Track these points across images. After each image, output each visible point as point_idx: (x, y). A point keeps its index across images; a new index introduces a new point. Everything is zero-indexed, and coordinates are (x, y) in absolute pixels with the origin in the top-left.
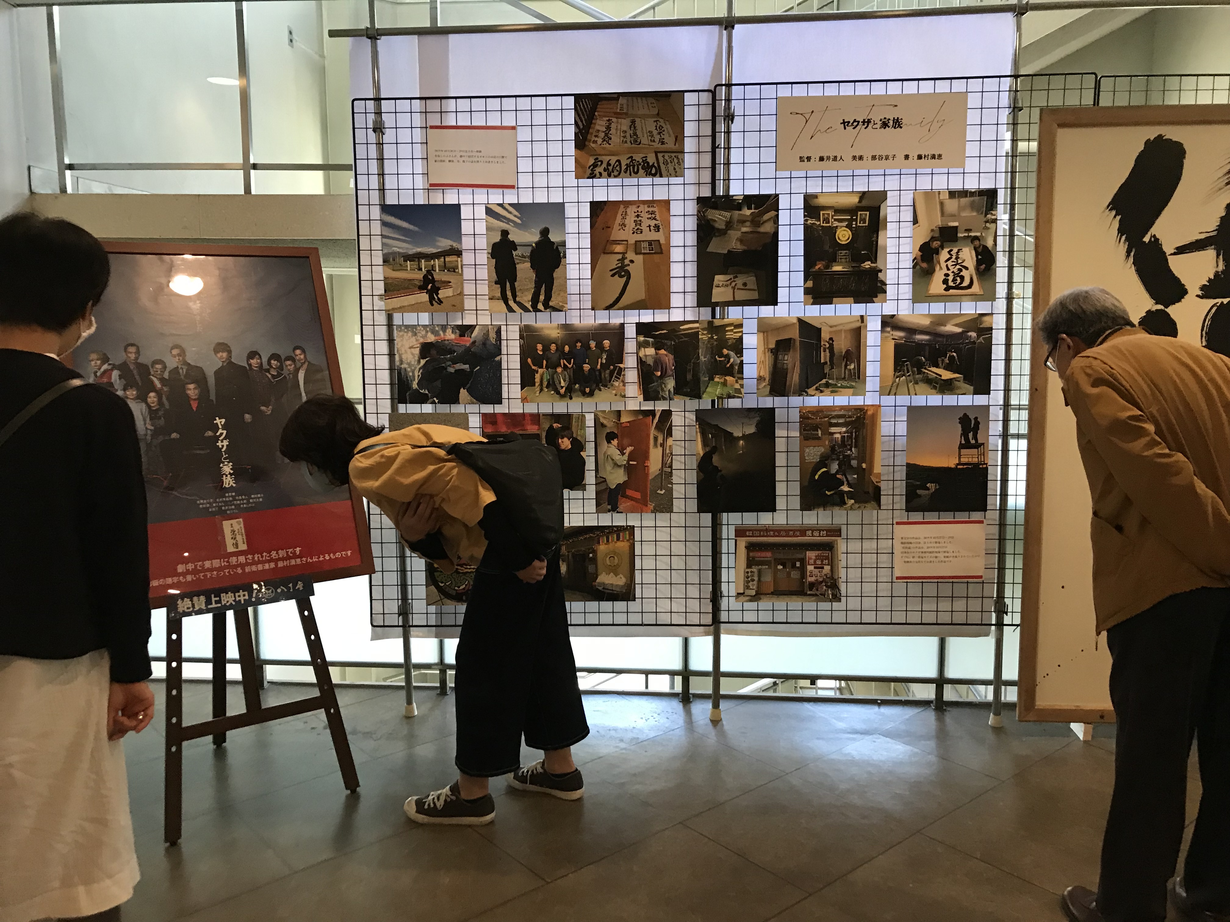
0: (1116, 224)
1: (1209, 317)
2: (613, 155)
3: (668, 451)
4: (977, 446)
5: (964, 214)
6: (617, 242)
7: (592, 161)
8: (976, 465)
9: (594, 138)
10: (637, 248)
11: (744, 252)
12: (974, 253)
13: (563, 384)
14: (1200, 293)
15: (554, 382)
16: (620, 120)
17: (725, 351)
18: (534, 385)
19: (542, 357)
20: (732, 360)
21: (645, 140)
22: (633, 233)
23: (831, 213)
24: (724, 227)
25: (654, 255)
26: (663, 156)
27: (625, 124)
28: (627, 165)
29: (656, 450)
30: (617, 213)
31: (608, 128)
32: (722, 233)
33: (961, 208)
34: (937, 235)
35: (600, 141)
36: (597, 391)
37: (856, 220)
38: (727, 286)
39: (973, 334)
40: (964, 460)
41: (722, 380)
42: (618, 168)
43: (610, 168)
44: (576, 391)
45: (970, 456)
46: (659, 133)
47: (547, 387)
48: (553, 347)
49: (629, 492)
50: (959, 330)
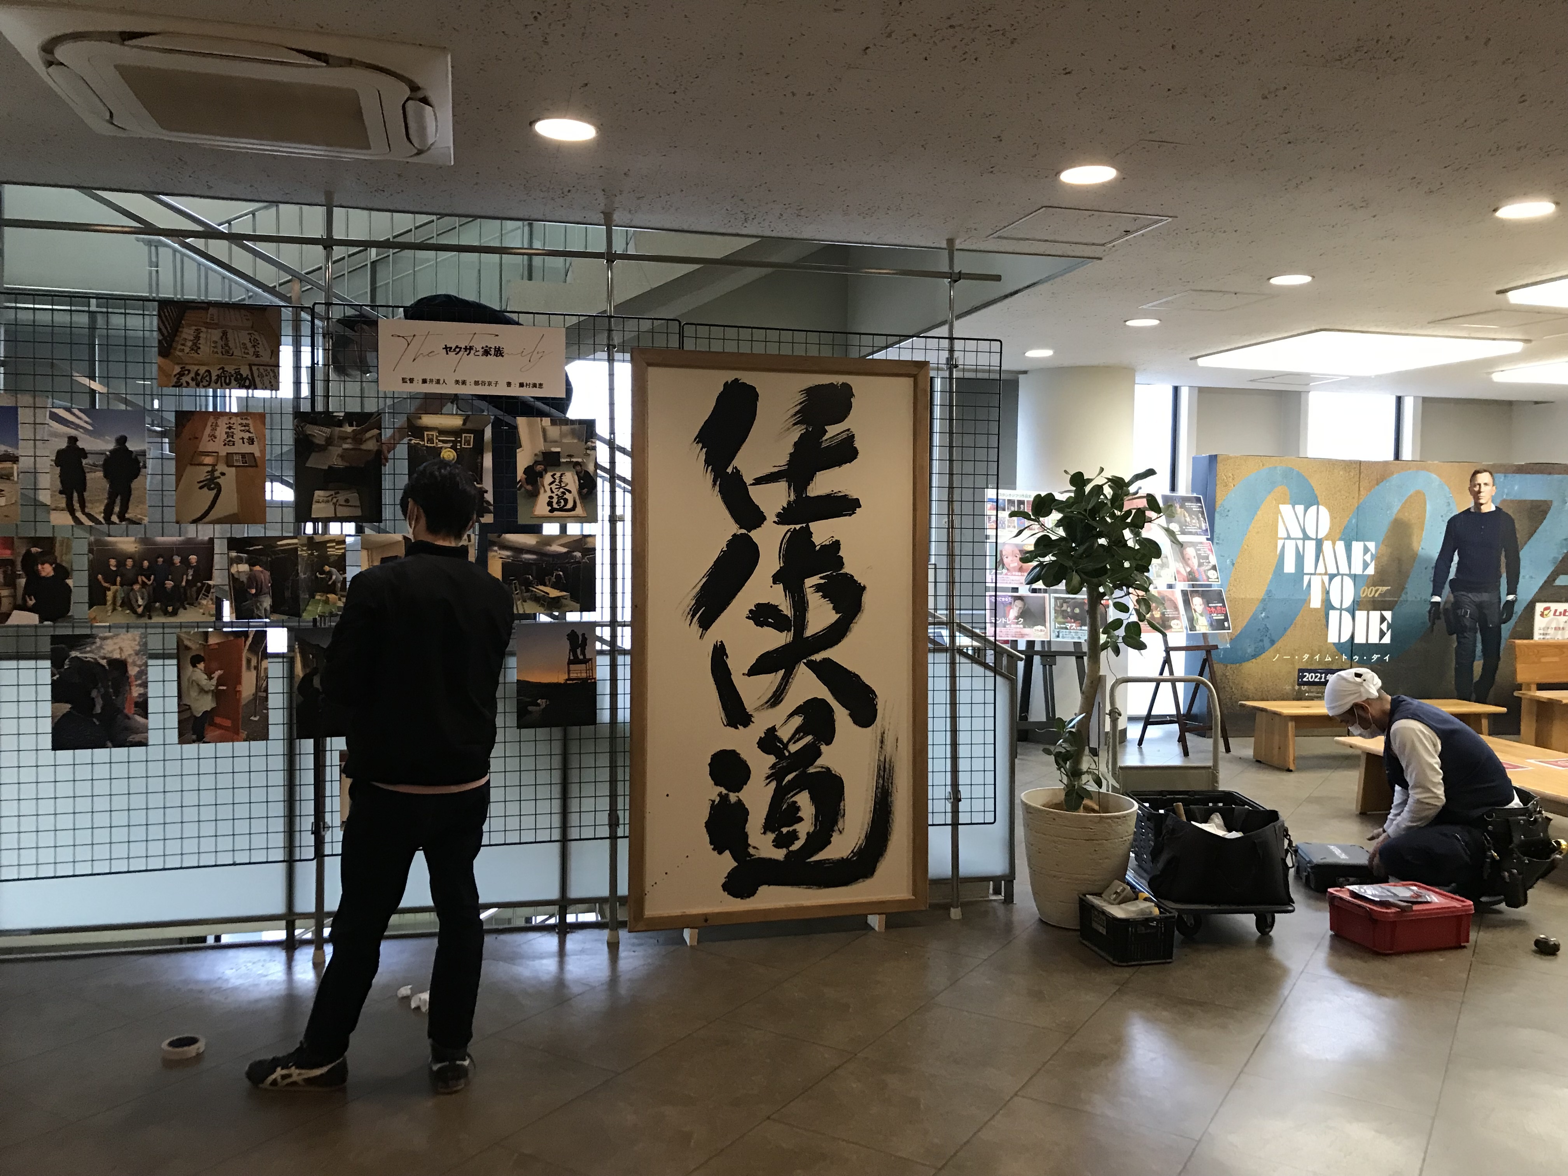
0: (703, 457)
1: (785, 541)
2: (203, 364)
3: (262, 674)
4: (585, 661)
5: (565, 441)
6: (207, 454)
7: (177, 369)
8: (584, 681)
9: (180, 347)
10: (229, 459)
11: (346, 467)
12: (576, 477)
13: (140, 602)
14: (776, 519)
15: (130, 601)
16: (210, 330)
17: (327, 568)
18: (105, 604)
19: (115, 574)
20: (334, 577)
21: (237, 352)
22: (225, 445)
23: (435, 433)
24: (324, 443)
25: (249, 469)
26: (258, 369)
27: (216, 334)
28: (218, 375)
29: (249, 673)
30: (206, 425)
31: (197, 338)
32: (322, 449)
33: (562, 435)
34: (540, 459)
35: (187, 350)
36: (181, 611)
37: (460, 442)
38: (328, 502)
39: (578, 554)
40: (573, 675)
41: (324, 598)
42: (208, 378)
43: (199, 378)
44: (156, 609)
45: (579, 671)
46: (254, 346)
47: (121, 606)
48: (129, 562)
49: (218, 720)
50: (564, 550)
